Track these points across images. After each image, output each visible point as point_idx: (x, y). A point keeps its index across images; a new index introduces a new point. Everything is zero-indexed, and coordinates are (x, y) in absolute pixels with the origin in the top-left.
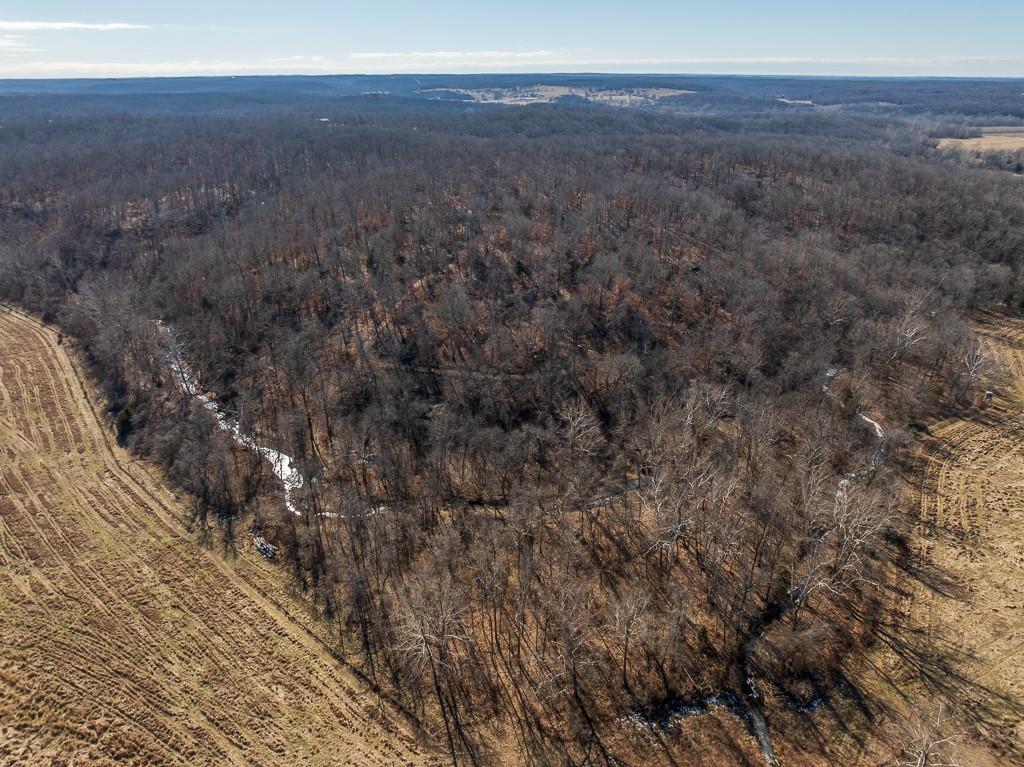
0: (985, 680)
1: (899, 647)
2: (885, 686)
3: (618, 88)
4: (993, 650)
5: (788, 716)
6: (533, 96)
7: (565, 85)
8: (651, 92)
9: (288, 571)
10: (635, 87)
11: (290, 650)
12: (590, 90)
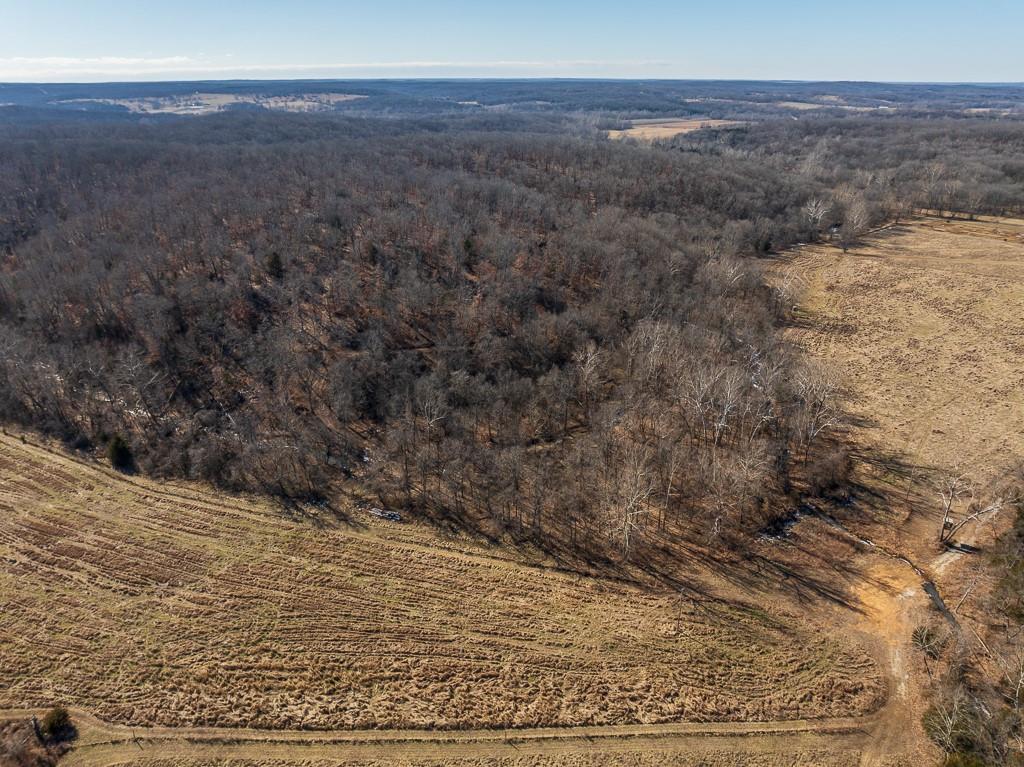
0: (920, 463)
1: (866, 459)
2: (876, 481)
3: (286, 94)
4: (911, 447)
5: (842, 511)
6: (197, 104)
7: (228, 93)
8: (324, 97)
9: (425, 525)
10: (304, 93)
11: (494, 573)
12: (257, 97)
